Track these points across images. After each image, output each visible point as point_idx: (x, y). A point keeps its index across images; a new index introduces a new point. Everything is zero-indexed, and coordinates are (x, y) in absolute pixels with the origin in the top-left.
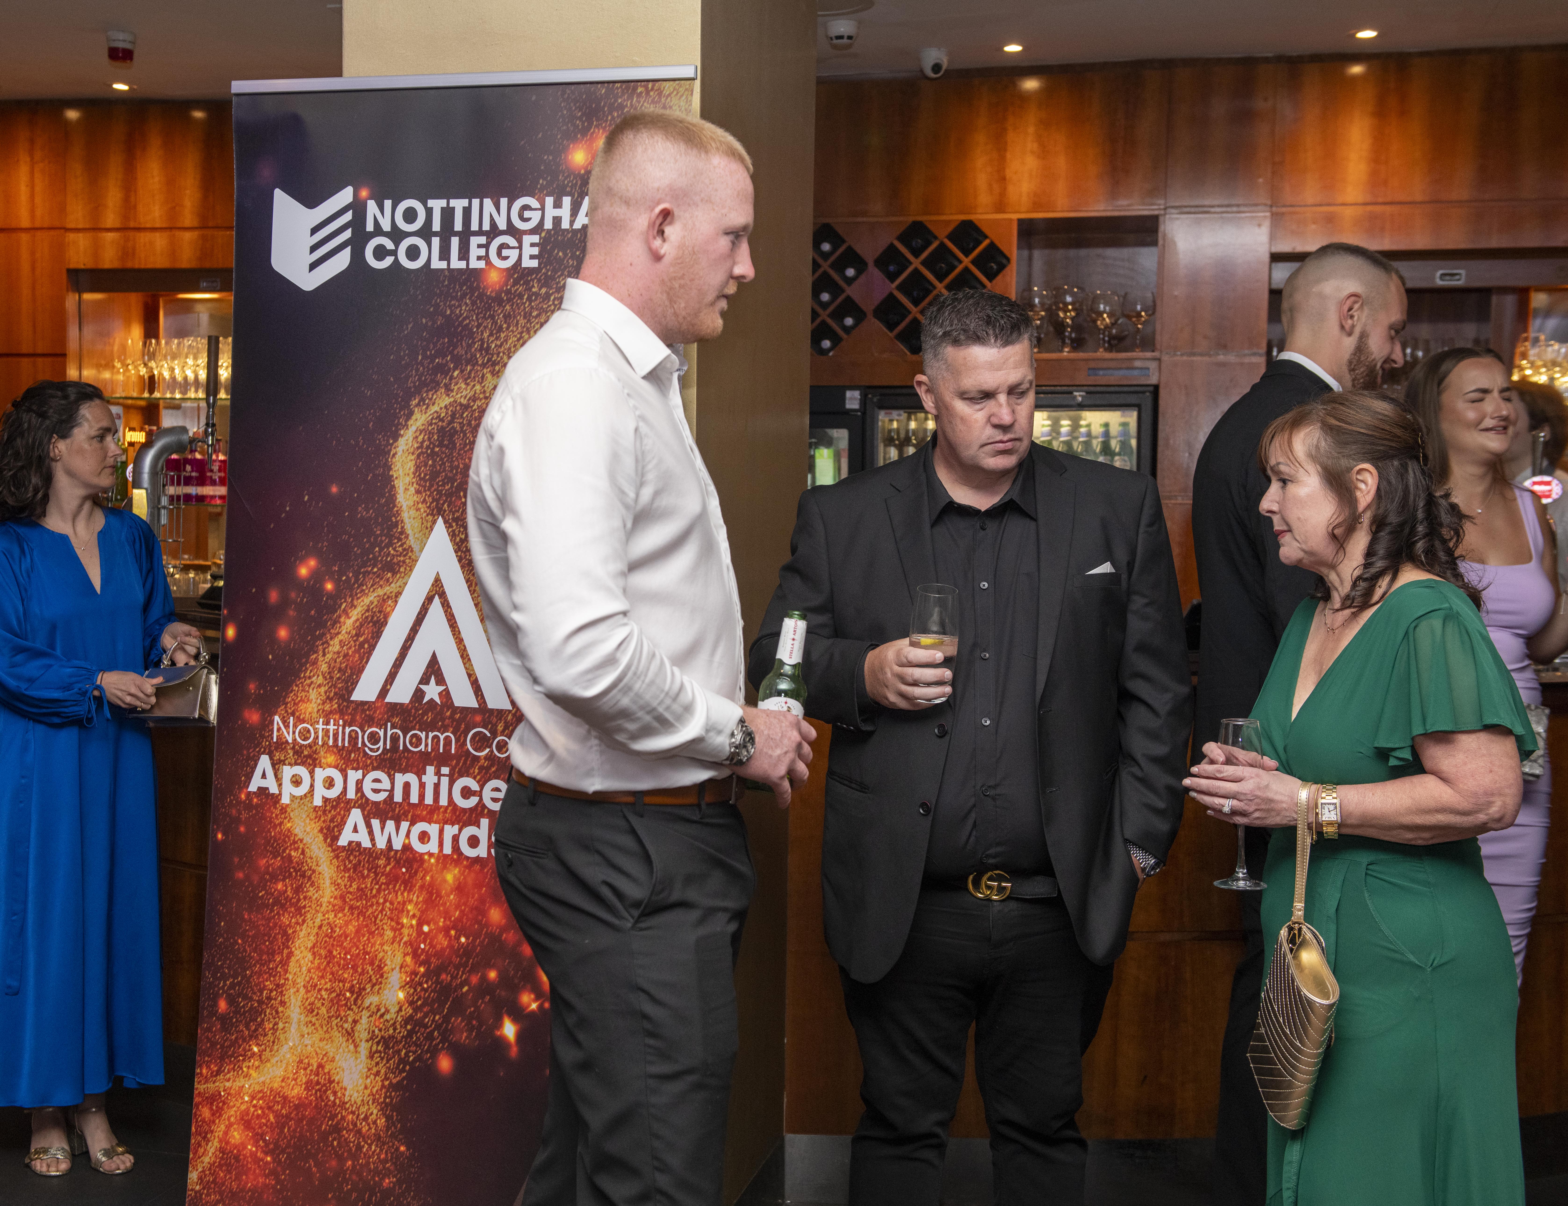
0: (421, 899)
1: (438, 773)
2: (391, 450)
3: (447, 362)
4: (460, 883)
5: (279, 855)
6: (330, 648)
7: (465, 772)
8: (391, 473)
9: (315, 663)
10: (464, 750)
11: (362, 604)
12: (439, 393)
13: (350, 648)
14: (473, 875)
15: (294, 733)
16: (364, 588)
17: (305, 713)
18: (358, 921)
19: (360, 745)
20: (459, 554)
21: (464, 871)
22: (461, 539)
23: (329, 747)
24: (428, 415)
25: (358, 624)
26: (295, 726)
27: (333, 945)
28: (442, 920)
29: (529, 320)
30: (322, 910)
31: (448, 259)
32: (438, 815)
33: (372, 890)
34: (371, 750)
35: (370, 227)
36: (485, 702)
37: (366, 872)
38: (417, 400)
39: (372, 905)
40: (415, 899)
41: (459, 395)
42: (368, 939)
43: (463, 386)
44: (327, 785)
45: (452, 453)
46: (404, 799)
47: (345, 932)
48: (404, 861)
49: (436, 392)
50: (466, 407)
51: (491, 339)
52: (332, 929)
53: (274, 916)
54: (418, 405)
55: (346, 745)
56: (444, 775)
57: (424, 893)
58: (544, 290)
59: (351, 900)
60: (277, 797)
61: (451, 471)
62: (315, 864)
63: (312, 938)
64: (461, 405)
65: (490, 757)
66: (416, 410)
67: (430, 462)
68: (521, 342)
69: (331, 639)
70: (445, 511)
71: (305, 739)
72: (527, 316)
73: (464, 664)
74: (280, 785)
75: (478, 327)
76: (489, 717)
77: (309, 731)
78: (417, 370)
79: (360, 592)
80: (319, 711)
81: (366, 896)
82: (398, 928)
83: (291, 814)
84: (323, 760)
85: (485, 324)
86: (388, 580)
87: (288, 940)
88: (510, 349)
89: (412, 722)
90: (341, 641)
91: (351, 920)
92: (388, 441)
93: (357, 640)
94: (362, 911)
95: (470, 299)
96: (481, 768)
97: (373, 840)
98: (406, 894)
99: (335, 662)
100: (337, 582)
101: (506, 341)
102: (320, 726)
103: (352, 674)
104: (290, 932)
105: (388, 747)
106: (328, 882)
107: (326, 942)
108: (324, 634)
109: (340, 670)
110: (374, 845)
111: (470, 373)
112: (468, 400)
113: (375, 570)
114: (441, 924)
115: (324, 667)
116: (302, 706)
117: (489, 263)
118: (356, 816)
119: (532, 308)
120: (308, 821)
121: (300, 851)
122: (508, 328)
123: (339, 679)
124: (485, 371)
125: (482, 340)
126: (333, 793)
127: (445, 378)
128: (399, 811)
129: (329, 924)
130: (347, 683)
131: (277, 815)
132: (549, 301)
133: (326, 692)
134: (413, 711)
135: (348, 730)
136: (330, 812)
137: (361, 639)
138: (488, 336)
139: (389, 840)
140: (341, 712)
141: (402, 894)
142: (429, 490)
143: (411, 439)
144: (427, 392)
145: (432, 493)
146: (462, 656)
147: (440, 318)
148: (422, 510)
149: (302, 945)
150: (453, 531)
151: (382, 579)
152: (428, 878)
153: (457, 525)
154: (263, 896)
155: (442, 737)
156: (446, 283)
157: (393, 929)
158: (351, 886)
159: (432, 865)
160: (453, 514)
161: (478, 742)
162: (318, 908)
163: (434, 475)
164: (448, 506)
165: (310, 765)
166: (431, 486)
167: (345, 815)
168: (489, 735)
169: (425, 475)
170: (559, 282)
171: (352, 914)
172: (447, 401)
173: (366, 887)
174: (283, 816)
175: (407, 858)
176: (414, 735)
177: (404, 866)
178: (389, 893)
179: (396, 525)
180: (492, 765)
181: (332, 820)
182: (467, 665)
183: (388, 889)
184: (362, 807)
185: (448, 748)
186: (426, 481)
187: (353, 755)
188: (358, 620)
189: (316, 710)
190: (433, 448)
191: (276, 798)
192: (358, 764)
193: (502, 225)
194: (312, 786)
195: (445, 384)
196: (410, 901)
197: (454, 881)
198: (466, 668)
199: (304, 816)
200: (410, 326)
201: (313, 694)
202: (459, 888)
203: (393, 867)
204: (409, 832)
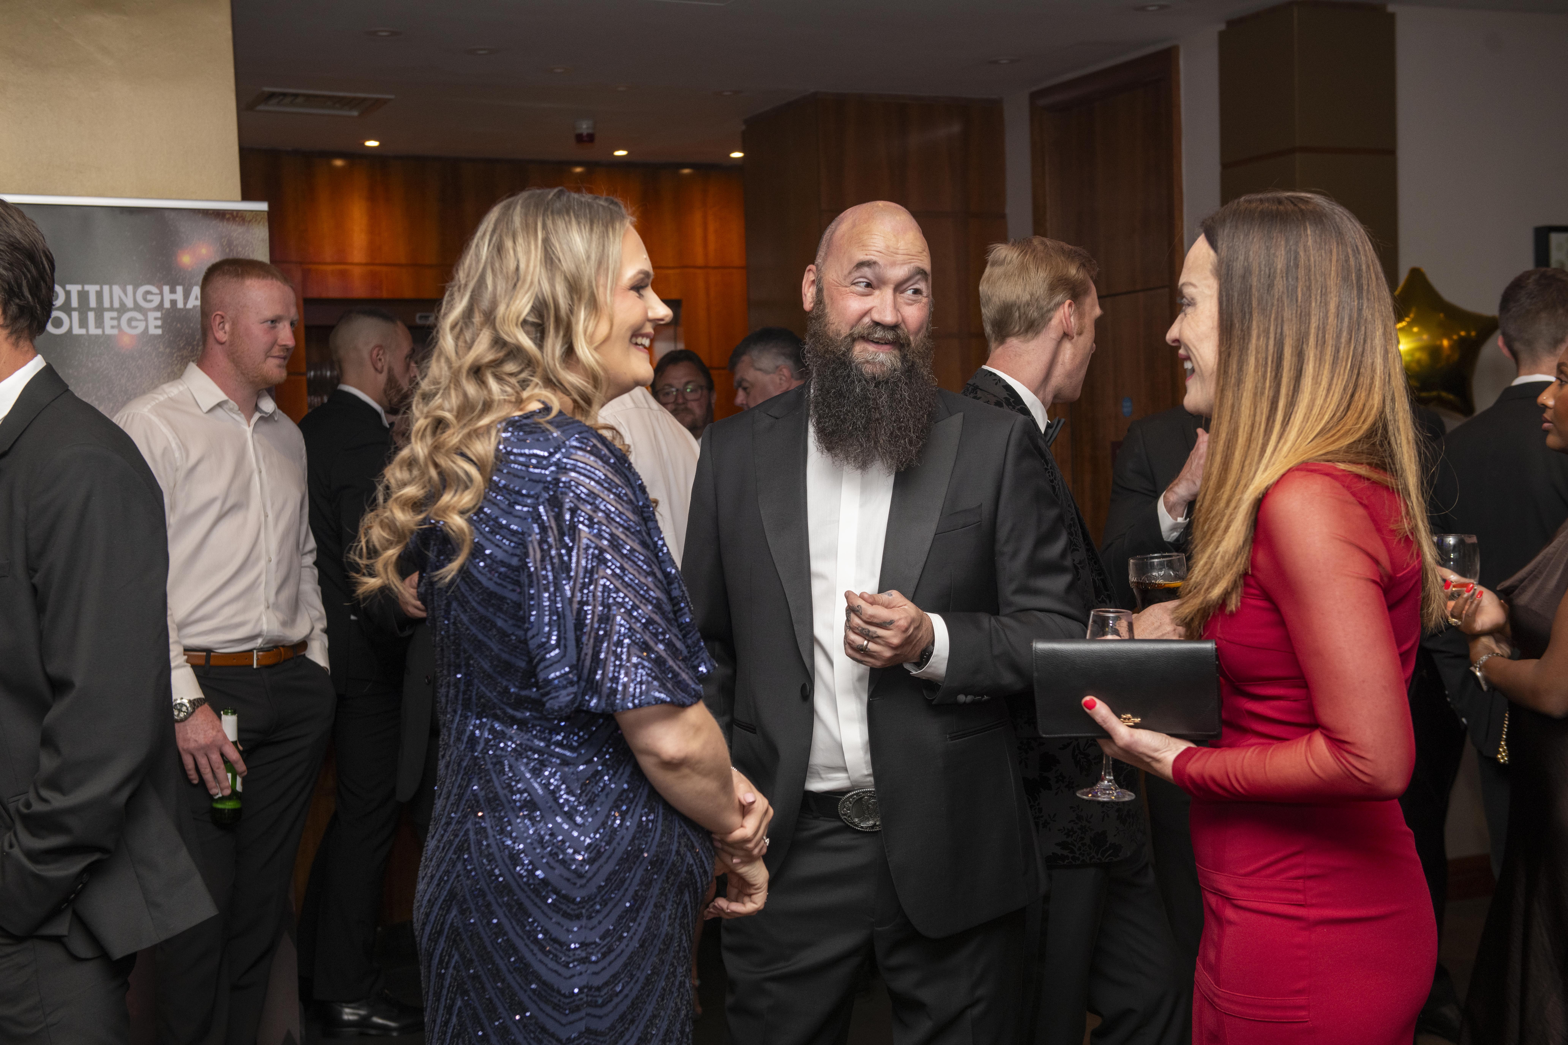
31: (87, 328)
193: (130, 304)
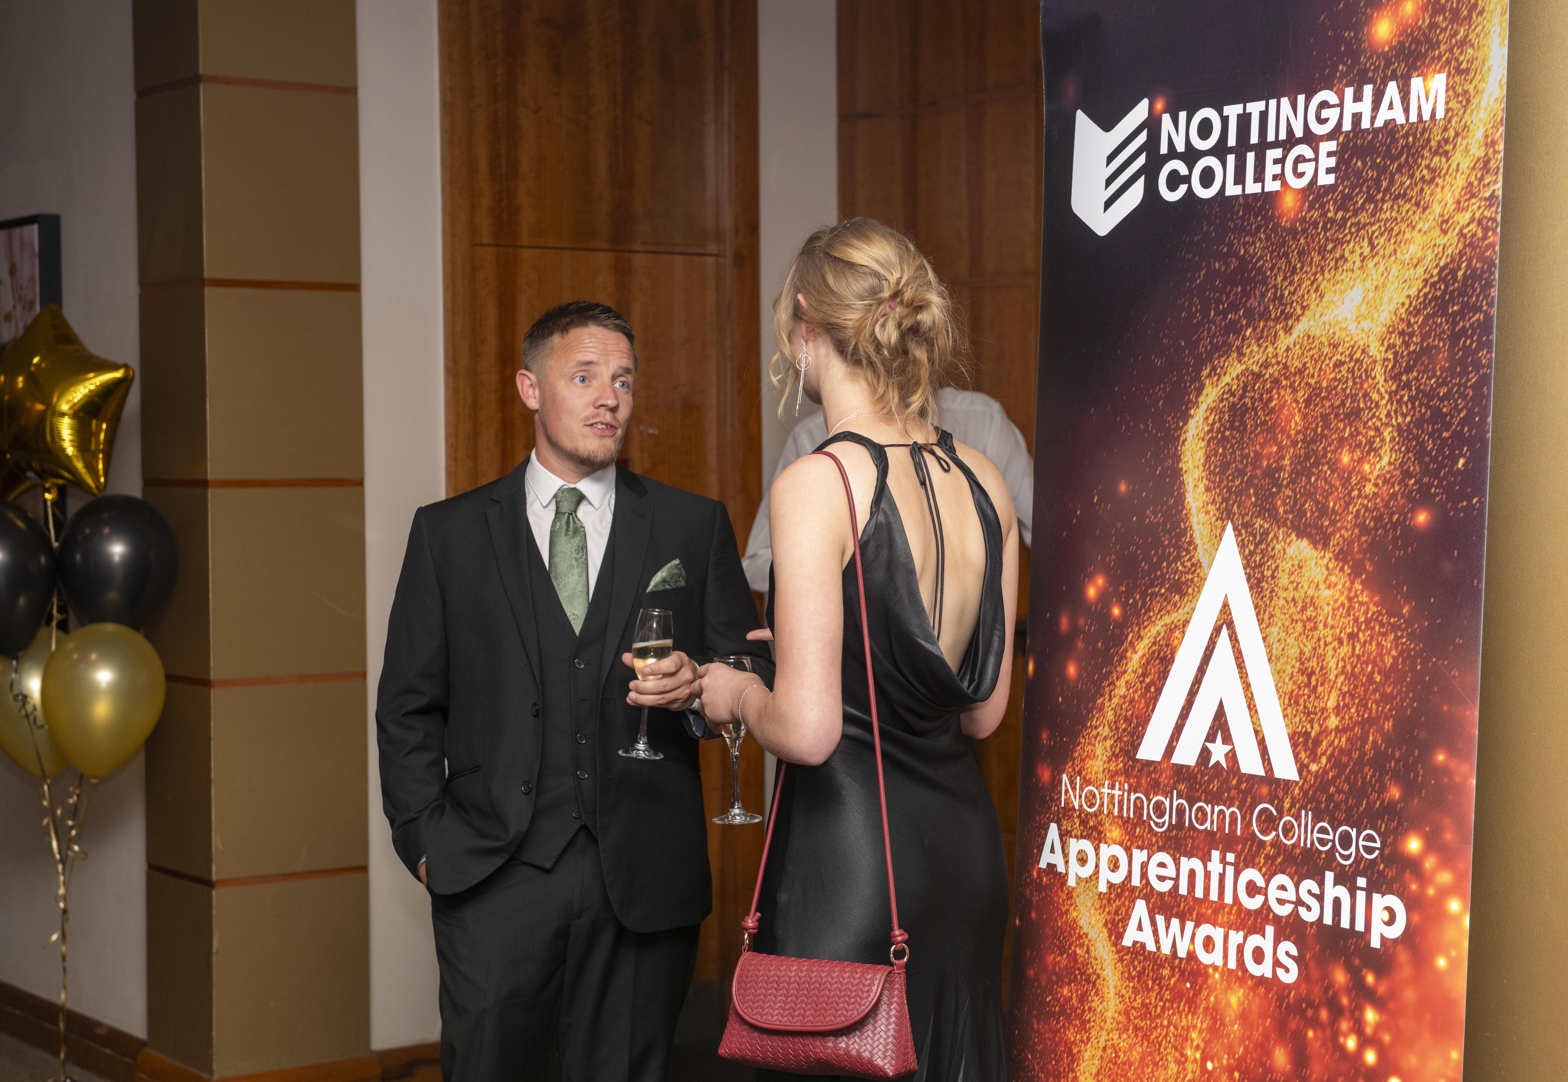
0: (1205, 1026)
1: (1223, 861)
2: (1180, 436)
3: (1240, 318)
4: (1244, 1009)
5: (1065, 951)
6: (1117, 690)
7: (1250, 862)
8: (1180, 465)
9: (1101, 709)
10: (1250, 831)
11: (1149, 634)
12: (1230, 359)
13: (1136, 691)
14: (1257, 1000)
15: (1080, 797)
16: (1152, 614)
17: (1091, 773)
18: (1142, 1046)
19: (1145, 818)
20: (1248, 571)
21: (1249, 994)
22: (1250, 551)
23: (1114, 817)
24: (1219, 388)
25: (1144, 660)
26: (1082, 789)
27: (1117, 1073)
28: (1226, 1056)
29: (1323, 257)
30: (1107, 1027)
32: (1223, 916)
33: (1156, 1007)
34: (1157, 824)
35: (1164, 150)
36: (1271, 769)
37: (1150, 983)
38: (1208, 369)
39: (1156, 1028)
40: (1199, 1025)
41: (1251, 361)
42: (1152, 1072)
43: (1255, 348)
44: (1112, 867)
45: (1242, 438)
46: (1189, 892)
47: (1129, 1058)
48: (1189, 974)
49: (1228, 358)
50: (1258, 376)
51: (1285, 284)
52: (1116, 1053)
53: (1060, 1028)
54: (1209, 376)
55: (1132, 816)
56: (1229, 864)
57: (1209, 1018)
58: (1340, 215)
59: (1135, 1018)
60: (1064, 877)
61: (1242, 462)
62: (1099, 967)
63: (1096, 1062)
64: (1253, 373)
65: (1276, 843)
66: (1207, 382)
67: (1220, 450)
68: (1315, 286)
69: (1118, 678)
70: (1234, 514)
71: (1091, 806)
72: (1322, 251)
73: (1252, 717)
74: (1067, 862)
75: (1272, 269)
76: (1276, 789)
77: (1094, 796)
78: (1209, 330)
79: (1147, 620)
80: (1104, 770)
81: (1151, 1015)
82: (1182, 1061)
83: (1077, 901)
84: (1108, 835)
85: (1279, 265)
86: (1175, 604)
87: (1073, 1061)
88: (1303, 296)
89: (1198, 791)
90: (1127, 682)
91: (1135, 1044)
92: (1178, 424)
93: (1143, 681)
94: (1146, 1034)
95: (1264, 232)
96: (1267, 857)
97: (1157, 942)
98: (1190, 1017)
99: (1121, 709)
100: (1124, 606)
101: (1300, 285)
102: (1106, 790)
103: (1138, 725)
104: (1075, 1051)
105: (1174, 823)
106: (1112, 991)
107: (1110, 1069)
108: (1109, 673)
109: (1126, 719)
110: (1158, 948)
111: (1262, 331)
112: (1260, 367)
113: (1163, 591)
114: (1225, 1062)
115: (1110, 715)
116: (1089, 763)
117: (1284, 184)
118: (1140, 908)
119: (1327, 239)
120: (1093, 911)
121: (1085, 948)
122: (1302, 268)
123: (1124, 730)
124: (1278, 327)
125: (1275, 286)
126: (1118, 878)
127: (1237, 338)
128: (1184, 907)
129: (1113, 1045)
130: (1132, 736)
131: (1063, 901)
132: (1344, 230)
133: (1111, 747)
134: (1199, 776)
135: (1133, 797)
136: (1115, 901)
137: (1148, 680)
138: (1282, 281)
139: (1174, 945)
140: (1126, 773)
141: (1186, 1017)
142: (1219, 486)
143: (1202, 420)
144: (1219, 358)
145: (1221, 490)
146: (1249, 707)
147: (1234, 260)
148: (1212, 513)
149: (1086, 1070)
150: (1243, 540)
151: (1169, 603)
152: (1212, 999)
153: (1246, 532)
154: (1050, 1001)
155: (1228, 813)
156: (1241, 213)
157: (1178, 1063)
158: (1135, 1000)
159: (1216, 982)
160: (1243, 519)
161: (1264, 823)
162: (1102, 1024)
163: (1225, 466)
164: (1238, 508)
165: (1095, 839)
166: (1221, 481)
167: (1129, 907)
168: (1275, 813)
169: (1215, 467)
170: (1357, 202)
171: (1136, 1036)
172: (1239, 368)
173: (1150, 1003)
174: (1069, 902)
175: (1192, 970)
176: (1200, 809)
177: (1188, 980)
178: (1174, 1014)
179: (1184, 533)
180: (1278, 855)
181: (1116, 913)
182: (1254, 719)
183: (1172, 1008)
184: (1147, 898)
185: (1234, 827)
186: (1215, 476)
187: (1138, 830)
188: (1144, 655)
189: (1101, 769)
190: (1224, 431)
191: (1062, 878)
192: (1143, 841)
194: (1097, 866)
195: (1237, 346)
196: (1195, 1027)
197: (1239, 1006)
198: (1253, 723)
199: (1089, 904)
200: (1202, 273)
201: (1099, 750)
202: (1243, 1016)
203: (1178, 980)
204: (1194, 935)
